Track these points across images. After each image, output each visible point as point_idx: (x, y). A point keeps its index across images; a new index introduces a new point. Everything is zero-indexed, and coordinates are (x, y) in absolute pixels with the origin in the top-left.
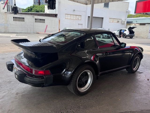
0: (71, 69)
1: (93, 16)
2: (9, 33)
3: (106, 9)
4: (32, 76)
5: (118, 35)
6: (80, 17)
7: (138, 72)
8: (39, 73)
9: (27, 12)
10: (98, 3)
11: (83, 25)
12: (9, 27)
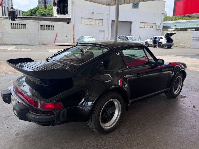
0: (92, 98)
1: (119, 20)
2: (5, 45)
3: (135, 10)
4: (37, 111)
5: (151, 45)
6: (101, 21)
7: (180, 95)
8: (48, 106)
9: (29, 15)
10: (125, 3)
11: (105, 32)
12: (6, 36)
